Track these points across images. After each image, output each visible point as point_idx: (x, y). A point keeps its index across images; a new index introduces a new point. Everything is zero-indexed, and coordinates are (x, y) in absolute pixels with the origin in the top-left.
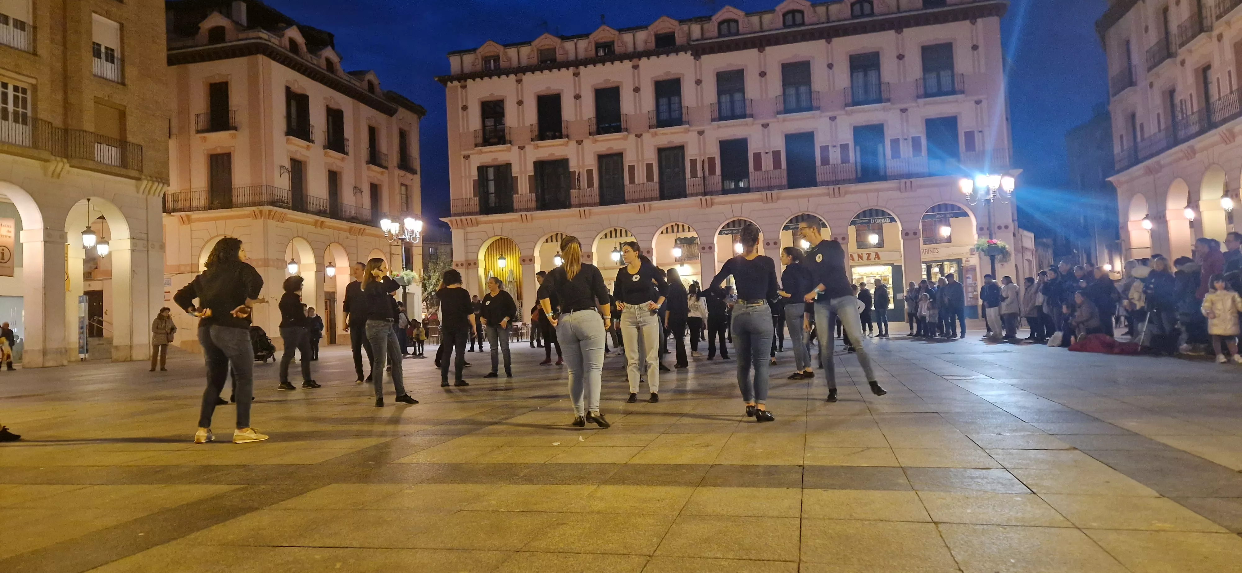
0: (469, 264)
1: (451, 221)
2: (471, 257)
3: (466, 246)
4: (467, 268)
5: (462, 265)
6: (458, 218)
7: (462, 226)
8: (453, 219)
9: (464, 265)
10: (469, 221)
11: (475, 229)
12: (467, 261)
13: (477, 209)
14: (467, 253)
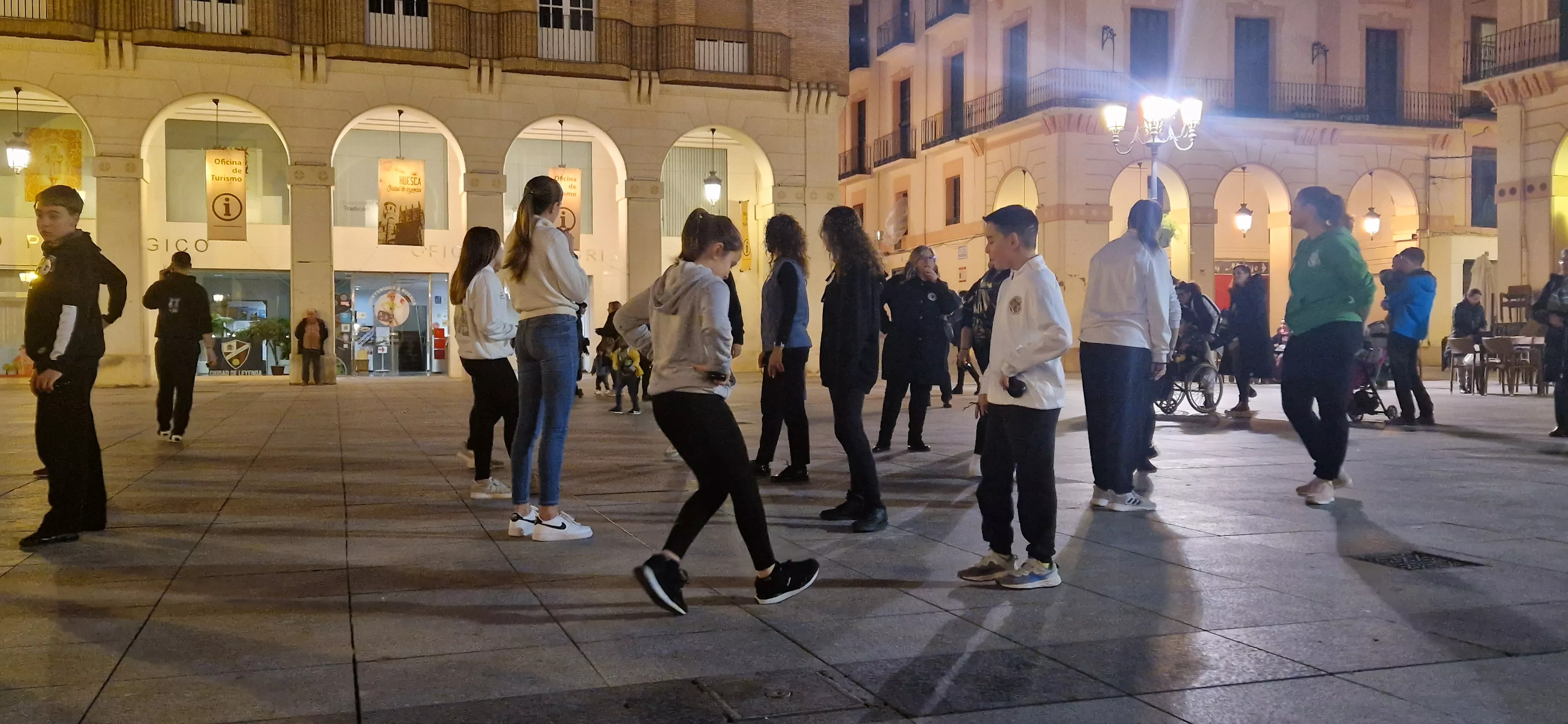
0: (1531, 188)
1: (1488, 87)
2: (1534, 170)
3: (1525, 144)
4: (1524, 199)
5: (1513, 191)
6: (1505, 78)
7: (1516, 94)
8: (1494, 81)
9: (1518, 191)
10: (1532, 83)
11: (1547, 100)
12: (1524, 181)
13: (1554, 46)
14: (1525, 161)
